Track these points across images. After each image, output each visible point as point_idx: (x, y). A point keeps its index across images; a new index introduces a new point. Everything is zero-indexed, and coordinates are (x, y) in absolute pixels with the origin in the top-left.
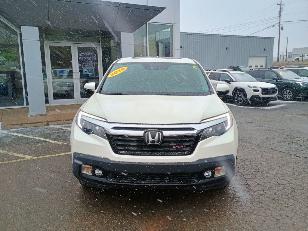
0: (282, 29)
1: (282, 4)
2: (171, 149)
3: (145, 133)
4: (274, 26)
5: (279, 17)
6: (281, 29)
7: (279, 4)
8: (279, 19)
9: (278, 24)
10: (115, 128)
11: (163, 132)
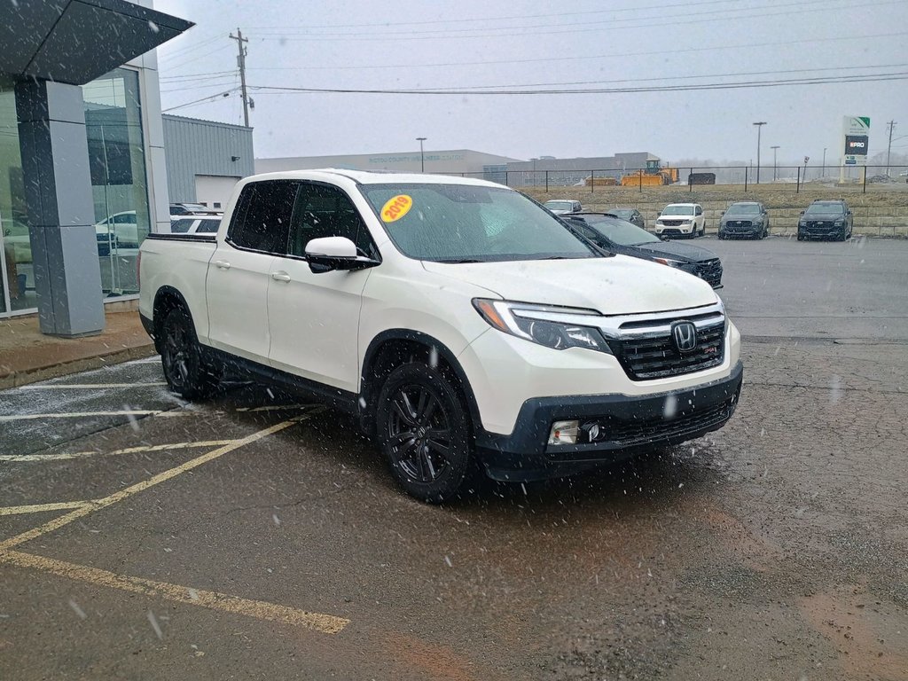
0: (252, 106)
1: (243, 37)
2: (704, 357)
3: (673, 330)
4: (227, 95)
5: (239, 73)
6: (248, 105)
7: (234, 36)
8: (239, 78)
9: (240, 92)
10: (624, 326)
11: (695, 323)
